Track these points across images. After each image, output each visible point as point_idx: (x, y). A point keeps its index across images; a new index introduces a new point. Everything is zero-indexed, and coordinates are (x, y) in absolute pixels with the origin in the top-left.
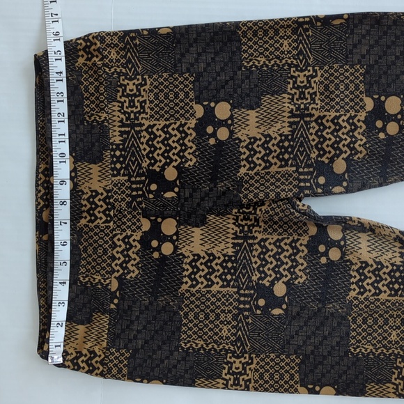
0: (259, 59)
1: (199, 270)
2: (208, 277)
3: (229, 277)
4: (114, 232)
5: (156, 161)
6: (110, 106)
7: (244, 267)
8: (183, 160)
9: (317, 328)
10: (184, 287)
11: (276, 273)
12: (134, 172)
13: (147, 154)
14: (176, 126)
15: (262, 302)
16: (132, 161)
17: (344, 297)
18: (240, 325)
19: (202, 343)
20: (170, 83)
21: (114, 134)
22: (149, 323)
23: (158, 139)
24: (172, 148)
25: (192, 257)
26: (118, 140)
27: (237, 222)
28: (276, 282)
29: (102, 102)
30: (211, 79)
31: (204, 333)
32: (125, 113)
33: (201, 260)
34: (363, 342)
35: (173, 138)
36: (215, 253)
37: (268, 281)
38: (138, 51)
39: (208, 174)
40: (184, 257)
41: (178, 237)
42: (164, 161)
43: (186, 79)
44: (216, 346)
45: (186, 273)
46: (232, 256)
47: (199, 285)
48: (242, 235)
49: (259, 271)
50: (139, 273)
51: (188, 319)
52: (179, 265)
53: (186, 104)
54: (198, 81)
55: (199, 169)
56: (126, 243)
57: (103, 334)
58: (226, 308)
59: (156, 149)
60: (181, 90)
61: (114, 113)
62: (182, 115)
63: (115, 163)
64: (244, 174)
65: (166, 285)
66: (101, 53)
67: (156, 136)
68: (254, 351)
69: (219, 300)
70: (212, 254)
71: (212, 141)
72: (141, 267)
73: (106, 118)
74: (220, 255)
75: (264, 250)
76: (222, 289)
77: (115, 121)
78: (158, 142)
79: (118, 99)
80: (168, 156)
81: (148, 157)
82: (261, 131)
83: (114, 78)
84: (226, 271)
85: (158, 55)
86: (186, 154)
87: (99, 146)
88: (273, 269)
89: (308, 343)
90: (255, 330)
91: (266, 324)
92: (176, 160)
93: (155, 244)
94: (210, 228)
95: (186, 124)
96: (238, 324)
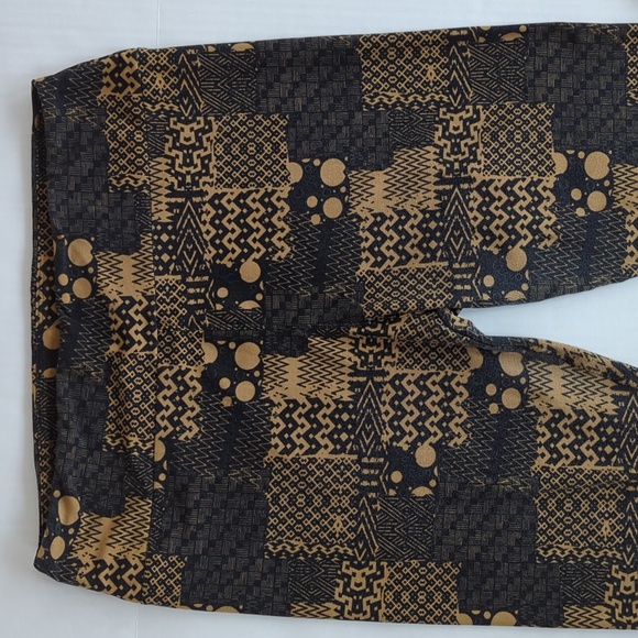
0: (389, 93)
1: (296, 425)
2: (311, 436)
3: (344, 437)
4: (160, 365)
5: (226, 251)
6: (153, 163)
7: (369, 421)
8: (270, 250)
9: (486, 518)
10: (273, 453)
11: (419, 429)
12: (190, 267)
13: (212, 240)
14: (258, 196)
15: (397, 477)
16: (187, 250)
17: (527, 468)
18: (363, 513)
19: (301, 543)
20: (250, 129)
21: (159, 207)
22: (216, 511)
23: (229, 216)
24: (251, 231)
25: (284, 405)
26: (164, 217)
27: (357, 348)
28: (419, 444)
29: (140, 156)
30: (313, 124)
31: (305, 528)
32: (177, 175)
33: (300, 410)
34: (558, 538)
35: (254, 215)
36: (322, 398)
37: (407, 442)
38: (198, 78)
39: (309, 271)
40: (273, 404)
41: (262, 372)
42: (238, 251)
43: (275, 123)
44: (324, 549)
45: (275, 431)
46: (349, 403)
47: (297, 450)
48: (365, 368)
49: (391, 426)
50: (200, 431)
51: (279, 505)
52: (263, 417)
53: (274, 162)
54: (294, 126)
55: (295, 264)
56: (178, 383)
57: (142, 531)
58: (341, 487)
59: (226, 231)
60: (267, 140)
61: (159, 175)
62: (268, 179)
63: (160, 253)
64: (367, 273)
65: (243, 450)
66: (139, 80)
67: (226, 212)
68: (385, 557)
69: (329, 473)
70: (317, 400)
71: (316, 220)
72: (203, 422)
73: (145, 181)
74: (329, 401)
75: (400, 393)
76: (333, 457)
77: (160, 187)
78: (229, 221)
79: (167, 152)
80: (246, 243)
81: (214, 245)
82: (391, 204)
83: (160, 120)
84: (339, 426)
85: (230, 84)
86: (274, 239)
87: (134, 226)
88: (414, 424)
89: (471, 542)
90: (387, 521)
91: (404, 511)
92: (258, 250)
93: (225, 383)
94: (314, 357)
95: (274, 192)
96: (359, 513)
